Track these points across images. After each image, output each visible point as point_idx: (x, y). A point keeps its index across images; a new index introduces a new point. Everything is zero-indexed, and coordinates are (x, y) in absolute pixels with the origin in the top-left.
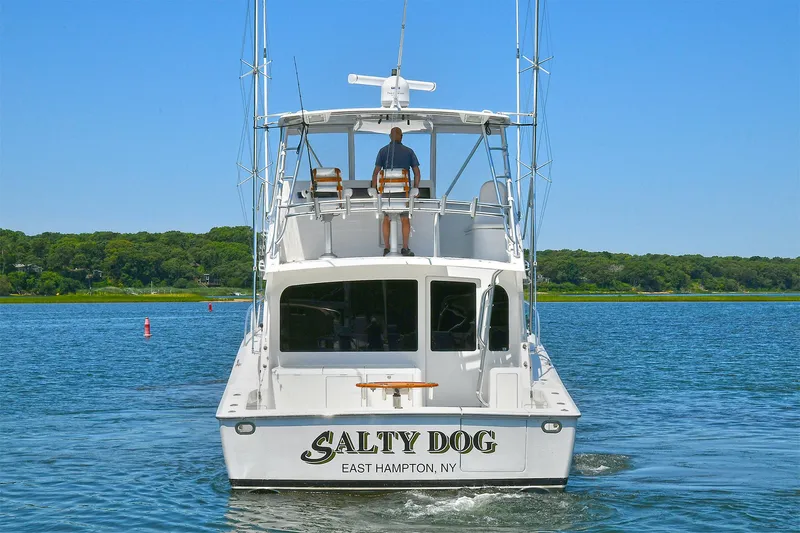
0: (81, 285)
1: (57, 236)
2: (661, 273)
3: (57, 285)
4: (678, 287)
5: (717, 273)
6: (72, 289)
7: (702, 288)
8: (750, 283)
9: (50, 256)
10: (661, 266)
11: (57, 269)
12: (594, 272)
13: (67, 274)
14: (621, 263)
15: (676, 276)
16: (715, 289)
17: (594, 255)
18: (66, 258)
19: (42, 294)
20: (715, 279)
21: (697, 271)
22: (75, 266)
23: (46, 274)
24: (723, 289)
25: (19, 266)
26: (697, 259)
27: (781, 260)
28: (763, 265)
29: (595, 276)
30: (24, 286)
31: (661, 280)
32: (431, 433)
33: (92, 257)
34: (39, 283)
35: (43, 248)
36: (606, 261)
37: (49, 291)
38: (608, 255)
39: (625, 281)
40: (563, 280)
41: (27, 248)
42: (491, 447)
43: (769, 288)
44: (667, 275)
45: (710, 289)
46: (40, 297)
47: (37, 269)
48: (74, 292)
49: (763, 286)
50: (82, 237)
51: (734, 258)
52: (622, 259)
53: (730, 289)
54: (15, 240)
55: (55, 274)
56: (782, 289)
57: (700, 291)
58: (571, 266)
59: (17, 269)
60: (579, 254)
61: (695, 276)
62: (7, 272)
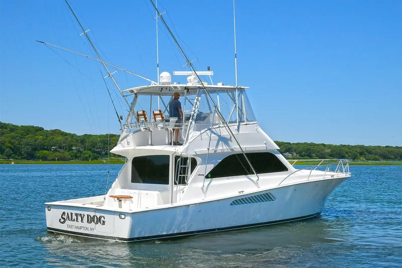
0: (100, 157)
1: (90, 136)
2: (347, 153)
3: (90, 156)
4: (354, 159)
5: (370, 153)
6: (96, 158)
7: (364, 159)
8: (385, 157)
9: (87, 144)
10: (347, 150)
11: (90, 150)
12: (318, 152)
13: (94, 152)
14: (330, 148)
15: (353, 154)
16: (370, 160)
17: (318, 145)
18: (94, 145)
19: (83, 160)
20: (370, 155)
21: (362, 152)
22: (98, 148)
23: (84, 152)
24: (374, 160)
25: (74, 148)
26: (362, 147)
27: (399, 148)
28: (390, 150)
29: (318, 154)
30: (76, 157)
31: (347, 156)
32: (88, 215)
33: (104, 145)
34: (82, 155)
35: (84, 141)
36: (323, 147)
37: (86, 159)
38: (324, 145)
39: (331, 156)
40: (304, 155)
41: (77, 141)
42: (104, 222)
43: (393, 159)
44: (349, 153)
45: (368, 160)
46: (83, 161)
47: (81, 150)
48: (96, 159)
49: (390, 159)
50: (100, 136)
51: (378, 146)
52: (330, 146)
53: (376, 160)
54: (72, 137)
55: (89, 152)
56: (399, 160)
57: (363, 160)
58: (308, 150)
59: (73, 150)
60: (312, 144)
61: (361, 154)
62: (69, 151)
